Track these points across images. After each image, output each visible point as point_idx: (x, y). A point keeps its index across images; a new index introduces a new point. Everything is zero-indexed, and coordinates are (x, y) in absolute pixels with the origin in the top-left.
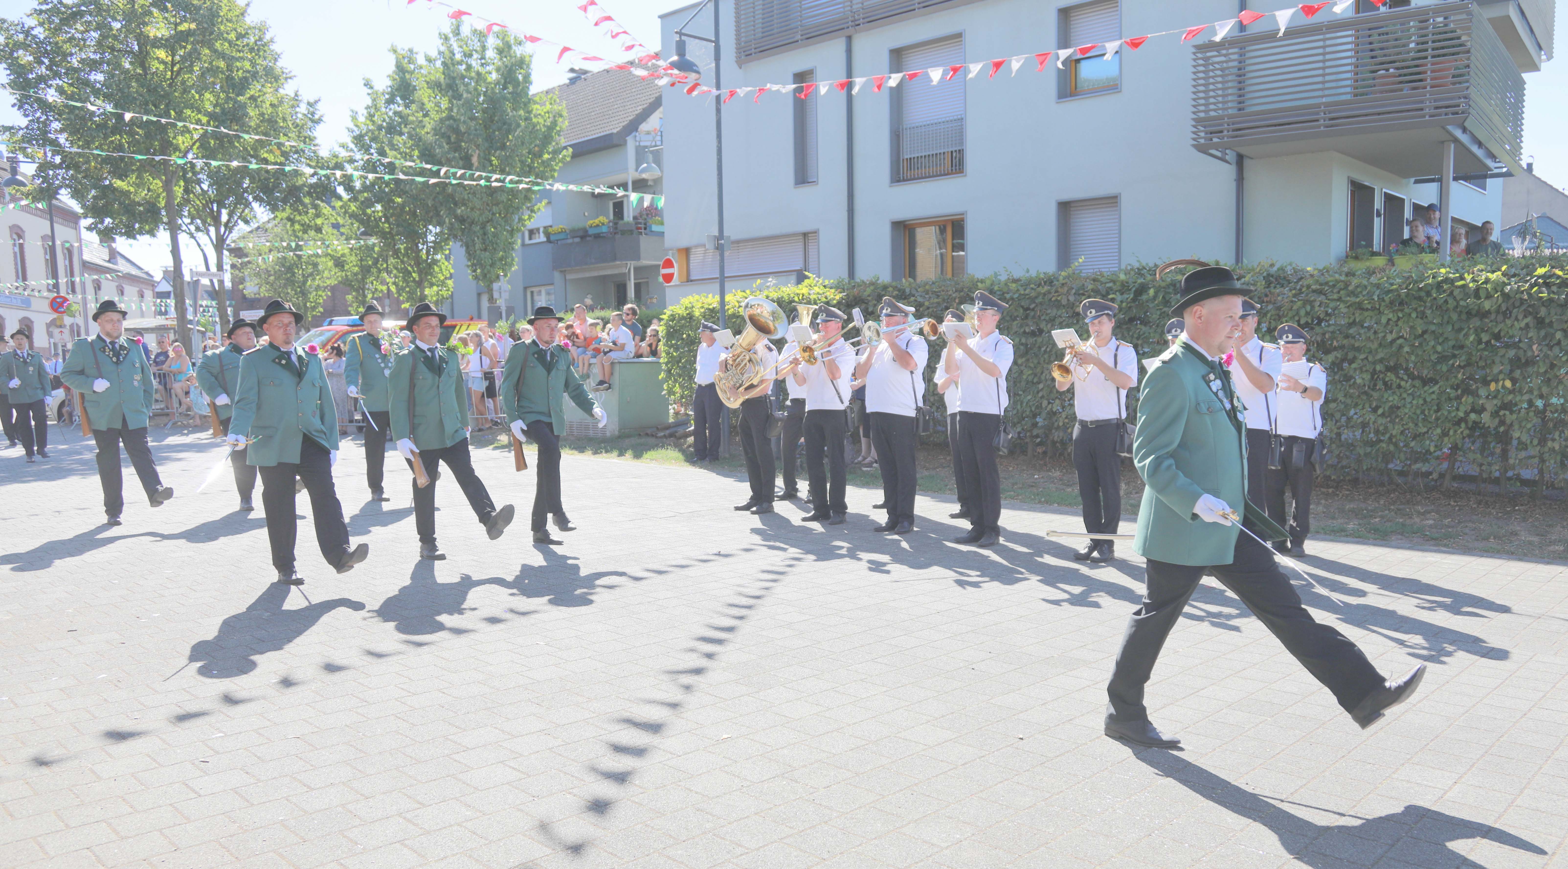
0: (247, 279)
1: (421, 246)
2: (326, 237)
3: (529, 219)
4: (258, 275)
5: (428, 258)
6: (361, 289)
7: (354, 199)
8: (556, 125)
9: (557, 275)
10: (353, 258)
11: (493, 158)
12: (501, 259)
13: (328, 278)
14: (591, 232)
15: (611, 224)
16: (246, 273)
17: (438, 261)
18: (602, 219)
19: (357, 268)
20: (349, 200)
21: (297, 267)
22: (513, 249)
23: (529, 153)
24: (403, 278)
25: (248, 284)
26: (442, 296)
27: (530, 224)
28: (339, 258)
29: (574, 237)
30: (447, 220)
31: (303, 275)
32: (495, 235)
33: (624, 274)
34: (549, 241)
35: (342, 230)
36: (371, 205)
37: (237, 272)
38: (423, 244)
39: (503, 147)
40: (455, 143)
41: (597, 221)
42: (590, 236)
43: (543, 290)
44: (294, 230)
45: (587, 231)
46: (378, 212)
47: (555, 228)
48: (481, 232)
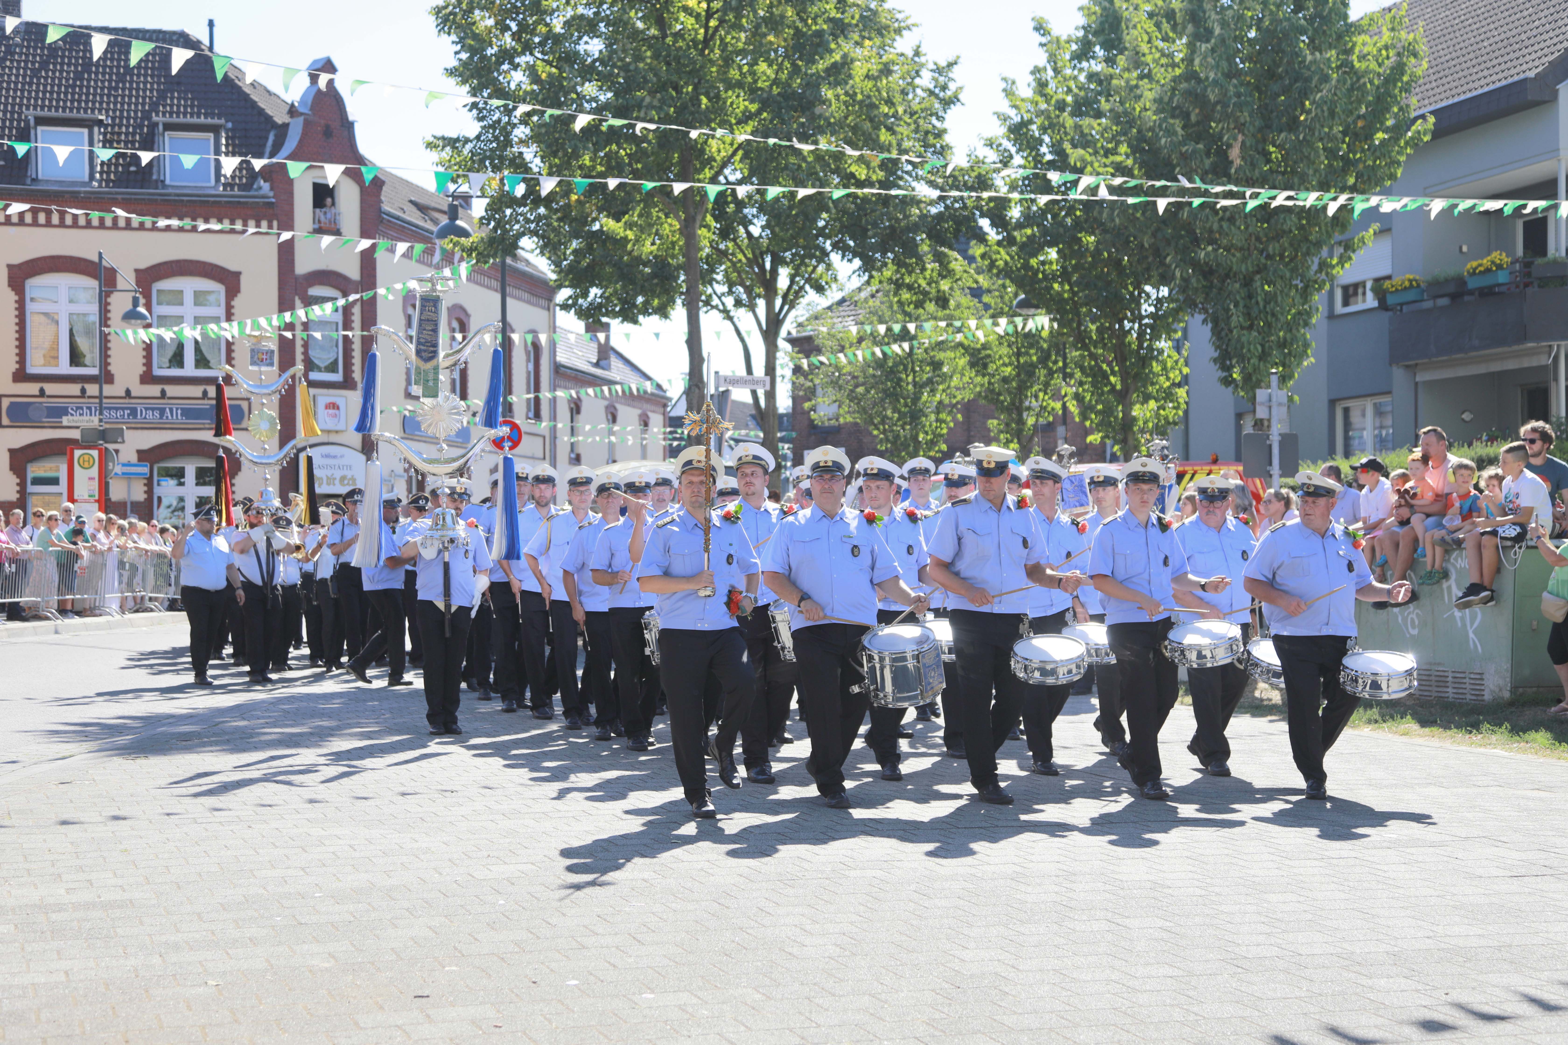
0: (819, 390)
1: (1127, 325)
2: (957, 313)
3: (1341, 263)
4: (835, 384)
5: (1140, 346)
6: (1017, 409)
7: (1009, 241)
8: (1403, 74)
9: (1398, 374)
10: (1005, 350)
11: (1272, 149)
12: (1283, 344)
13: (958, 389)
14: (1472, 284)
15: (1517, 266)
16: (817, 381)
17: (1161, 352)
18: (1498, 256)
19: (1009, 369)
20: (999, 243)
21: (906, 369)
22: (1306, 324)
23: (1345, 133)
24: (1094, 384)
25: (820, 400)
26: (1166, 418)
27: (1345, 274)
28: (979, 350)
29: (1435, 297)
30: (1178, 274)
31: (915, 384)
32: (1270, 298)
33: (1546, 367)
34: (1383, 305)
35: (986, 299)
36: (1040, 249)
37: (802, 379)
38: (1133, 321)
39: (1293, 125)
40: (1198, 123)
41: (1486, 262)
42: (1471, 293)
43: (1369, 405)
44: (900, 302)
45: (1465, 283)
46: (1051, 263)
47: (1396, 281)
48: (1244, 292)
